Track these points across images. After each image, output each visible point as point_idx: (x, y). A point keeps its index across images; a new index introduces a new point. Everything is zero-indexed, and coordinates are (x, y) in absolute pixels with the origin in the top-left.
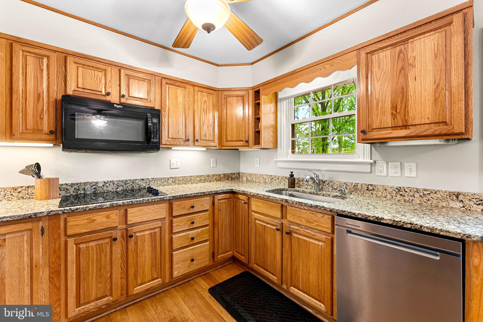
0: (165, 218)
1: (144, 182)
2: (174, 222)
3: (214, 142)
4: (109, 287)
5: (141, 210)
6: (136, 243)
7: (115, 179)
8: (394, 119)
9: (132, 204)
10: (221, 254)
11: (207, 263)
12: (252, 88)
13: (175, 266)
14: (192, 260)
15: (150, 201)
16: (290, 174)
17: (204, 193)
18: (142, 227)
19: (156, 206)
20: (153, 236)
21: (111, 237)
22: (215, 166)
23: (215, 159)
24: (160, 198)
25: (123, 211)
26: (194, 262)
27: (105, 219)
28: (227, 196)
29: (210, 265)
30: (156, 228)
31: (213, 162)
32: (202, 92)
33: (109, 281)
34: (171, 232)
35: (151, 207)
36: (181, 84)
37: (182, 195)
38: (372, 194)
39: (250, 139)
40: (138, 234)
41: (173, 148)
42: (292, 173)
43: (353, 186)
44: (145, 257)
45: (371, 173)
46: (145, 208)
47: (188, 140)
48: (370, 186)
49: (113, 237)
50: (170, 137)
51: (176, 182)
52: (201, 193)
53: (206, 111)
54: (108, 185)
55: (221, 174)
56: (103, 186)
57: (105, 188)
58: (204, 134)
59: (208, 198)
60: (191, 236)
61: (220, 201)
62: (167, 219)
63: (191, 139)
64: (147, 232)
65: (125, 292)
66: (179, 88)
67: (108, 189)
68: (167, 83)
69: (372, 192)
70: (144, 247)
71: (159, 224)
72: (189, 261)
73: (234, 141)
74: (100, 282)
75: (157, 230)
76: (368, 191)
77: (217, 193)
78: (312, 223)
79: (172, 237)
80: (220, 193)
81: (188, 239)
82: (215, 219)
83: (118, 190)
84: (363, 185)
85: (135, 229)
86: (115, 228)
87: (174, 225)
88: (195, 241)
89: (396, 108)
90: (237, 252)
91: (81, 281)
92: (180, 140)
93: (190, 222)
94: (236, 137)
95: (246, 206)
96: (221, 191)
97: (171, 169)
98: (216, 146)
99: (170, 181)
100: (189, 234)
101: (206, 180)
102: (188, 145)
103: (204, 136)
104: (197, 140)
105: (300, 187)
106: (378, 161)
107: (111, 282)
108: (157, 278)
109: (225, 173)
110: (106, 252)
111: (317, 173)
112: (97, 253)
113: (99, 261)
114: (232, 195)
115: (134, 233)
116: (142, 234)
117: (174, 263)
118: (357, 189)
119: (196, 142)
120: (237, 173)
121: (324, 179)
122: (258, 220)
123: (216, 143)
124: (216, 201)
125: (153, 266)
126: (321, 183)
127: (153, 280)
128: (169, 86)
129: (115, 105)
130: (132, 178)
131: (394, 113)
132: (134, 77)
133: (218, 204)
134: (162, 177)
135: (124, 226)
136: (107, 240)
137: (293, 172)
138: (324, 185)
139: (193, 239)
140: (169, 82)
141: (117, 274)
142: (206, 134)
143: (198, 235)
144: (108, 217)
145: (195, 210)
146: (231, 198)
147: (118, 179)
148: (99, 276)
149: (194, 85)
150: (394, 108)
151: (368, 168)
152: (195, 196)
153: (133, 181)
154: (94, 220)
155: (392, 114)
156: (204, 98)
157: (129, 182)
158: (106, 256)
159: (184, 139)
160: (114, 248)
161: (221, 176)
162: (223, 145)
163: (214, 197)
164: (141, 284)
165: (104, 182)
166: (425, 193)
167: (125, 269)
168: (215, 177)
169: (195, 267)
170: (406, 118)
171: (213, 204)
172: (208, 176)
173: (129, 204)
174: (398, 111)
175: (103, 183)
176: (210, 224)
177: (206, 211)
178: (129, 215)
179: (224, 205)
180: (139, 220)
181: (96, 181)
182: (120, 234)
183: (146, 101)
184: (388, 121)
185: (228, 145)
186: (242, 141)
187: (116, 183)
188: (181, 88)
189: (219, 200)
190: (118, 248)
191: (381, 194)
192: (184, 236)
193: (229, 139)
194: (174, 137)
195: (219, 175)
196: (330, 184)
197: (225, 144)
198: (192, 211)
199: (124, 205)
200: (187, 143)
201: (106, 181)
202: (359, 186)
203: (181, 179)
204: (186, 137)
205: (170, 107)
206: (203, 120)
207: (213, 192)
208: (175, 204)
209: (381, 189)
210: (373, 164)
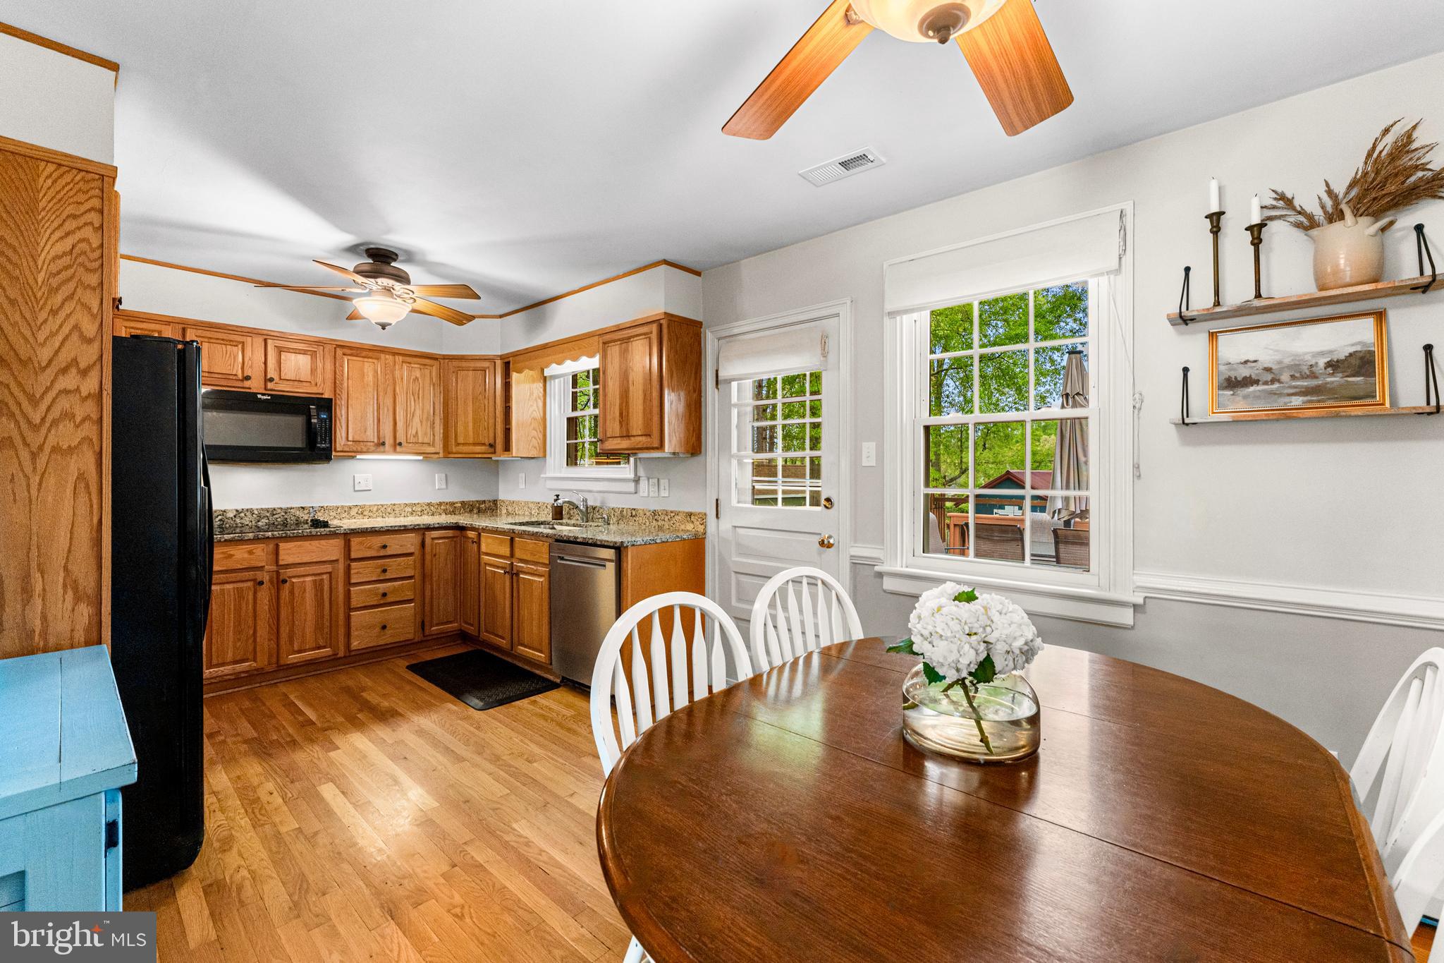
0: (337, 560)
1: (306, 512)
2: (352, 567)
3: (433, 446)
4: (251, 648)
5: (300, 546)
6: (292, 592)
7: (254, 507)
8: (621, 427)
9: (285, 537)
10: (437, 625)
11: (410, 636)
12: (502, 357)
13: (354, 633)
14: (384, 627)
15: (314, 533)
16: (556, 497)
17: (405, 526)
18: (301, 570)
19: (323, 542)
20: (318, 586)
21: (254, 580)
22: (444, 486)
23: (444, 475)
24: (330, 531)
25: (271, 546)
26: (388, 632)
27: (246, 555)
28: (450, 533)
29: (416, 640)
30: (323, 574)
31: (440, 480)
32: (410, 363)
33: (251, 641)
34: (348, 583)
35: (316, 543)
36: (370, 354)
37: (367, 528)
38: (635, 521)
39: (497, 441)
40: (294, 580)
41: (358, 457)
42: (558, 496)
43: (620, 511)
44: (306, 614)
45: (636, 493)
46: (306, 544)
47: (383, 444)
48: (633, 511)
49: (259, 580)
50: (350, 438)
51: (365, 513)
52: (400, 526)
53: (418, 394)
54: (242, 515)
55: (455, 500)
56: (235, 516)
57: (238, 520)
58: (414, 432)
59: (414, 535)
60: (381, 591)
61: (436, 541)
62: (342, 561)
63: (389, 441)
64: (309, 579)
65: (274, 660)
66: (366, 360)
67: (243, 521)
68: (344, 354)
70: (303, 598)
71: (328, 568)
72: (378, 629)
73: (469, 444)
74: (239, 640)
75: (325, 577)
76: (632, 518)
77: (429, 528)
79: (349, 590)
80: (435, 529)
81: (376, 595)
82: (426, 568)
83: (260, 524)
84: (628, 510)
85: (290, 572)
86: (261, 568)
87: (352, 572)
88: (390, 599)
89: (622, 415)
90: (466, 623)
91: (214, 636)
92: (369, 444)
93: (379, 570)
94: (474, 438)
95: (475, 546)
96: (437, 526)
97: (355, 491)
98: (438, 453)
99: (353, 512)
100: (378, 589)
101: (425, 512)
102: (384, 452)
103: (414, 437)
104: (400, 444)
106: (641, 478)
107: (255, 641)
108: (325, 647)
109: (466, 499)
110: (247, 600)
111: (587, 496)
112: (235, 600)
113: (238, 610)
114: (457, 533)
115: (290, 577)
116: (301, 579)
117: (353, 629)
118: (623, 516)
119: (398, 447)
120: (490, 501)
121: (593, 504)
122: (491, 565)
123: (439, 447)
124: (428, 541)
125: (319, 627)
127: (319, 648)
128: (349, 357)
129: (259, 396)
130: (284, 506)
131: (621, 420)
132: (289, 350)
133: (432, 545)
134: (339, 504)
135: (274, 568)
136: (250, 584)
139: (384, 595)
140: (348, 352)
141: (263, 632)
142: (417, 433)
143: (395, 590)
144: (251, 552)
145: (389, 552)
146: (457, 537)
147: (259, 507)
148: (238, 631)
149: (395, 353)
151: (632, 487)
152: (388, 530)
153: (286, 511)
154: (231, 556)
155: (620, 422)
156: (413, 373)
157: (279, 511)
158: (247, 604)
159: (376, 441)
160: (259, 595)
161: (456, 505)
162: (450, 450)
163: (424, 534)
164: (300, 651)
165: (237, 511)
166: (672, 515)
167: (274, 628)
168: (442, 507)
169: (387, 638)
170: (629, 425)
171: (423, 544)
172: (429, 505)
173: (282, 537)
174: (624, 419)
175: (235, 513)
176: (416, 575)
177: (411, 554)
178: (281, 552)
179: (443, 547)
180: (298, 560)
181: (223, 509)
182: (268, 578)
183: (308, 384)
184: (617, 429)
185: (460, 451)
186: (484, 444)
187: (256, 512)
188: (370, 360)
189: (433, 539)
190: (264, 595)
192: (370, 590)
193: (461, 440)
194: (357, 438)
195: (452, 504)
196: (599, 511)
197: (454, 450)
198: (382, 553)
199: (274, 538)
200: (381, 448)
201: (239, 508)
202: (625, 512)
203: (375, 509)
204: (379, 438)
205: (351, 392)
206: (412, 410)
207: (422, 526)
208: (355, 541)
209: (642, 514)
210: (637, 480)
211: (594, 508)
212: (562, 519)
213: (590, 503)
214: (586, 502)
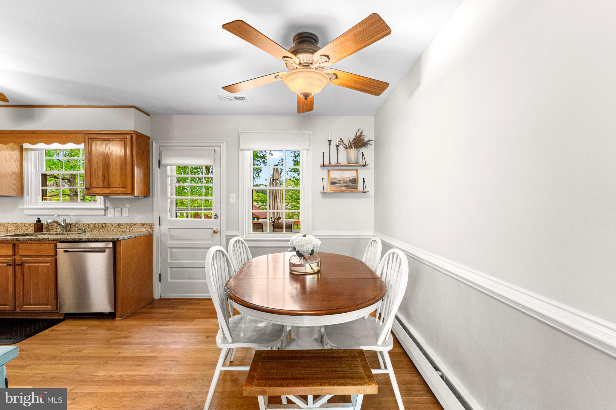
8: (103, 183)
16: (37, 220)
38: (105, 229)
43: (93, 225)
45: (105, 215)
48: (103, 225)
69: (105, 228)
76: (102, 228)
78: (41, 252)
84: (100, 224)
89: (105, 176)
105: (50, 231)
106: (109, 207)
118: (96, 227)
121: (71, 222)
126: (69, 225)
131: (104, 179)
137: (40, 218)
138: (72, 227)
150: (104, 176)
151: (102, 212)
155: (103, 179)
166: (132, 225)
170: (109, 182)
174: (105, 179)
184: (101, 183)
191: (110, 229)
196: (76, 226)
202: (97, 225)
209: (110, 226)
210: (106, 209)
211: (71, 224)
212: (43, 232)
213: (68, 222)
214: (65, 221)
